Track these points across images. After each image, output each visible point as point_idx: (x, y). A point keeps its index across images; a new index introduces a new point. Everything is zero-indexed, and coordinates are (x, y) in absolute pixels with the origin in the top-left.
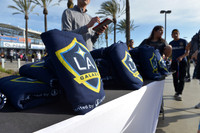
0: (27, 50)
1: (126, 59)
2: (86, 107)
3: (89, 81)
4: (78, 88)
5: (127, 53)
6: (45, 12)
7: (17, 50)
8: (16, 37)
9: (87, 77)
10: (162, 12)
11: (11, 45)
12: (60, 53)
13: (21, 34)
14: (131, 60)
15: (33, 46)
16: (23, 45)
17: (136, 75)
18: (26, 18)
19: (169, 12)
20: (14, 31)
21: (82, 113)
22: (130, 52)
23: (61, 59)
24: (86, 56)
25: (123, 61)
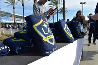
0: (15, 24)
1: (66, 28)
2: (49, 52)
3: (49, 40)
4: (45, 43)
5: (66, 25)
6: (23, 5)
7: (10, 24)
8: (9, 17)
9: (48, 38)
10: (81, 3)
11: (7, 21)
12: (35, 26)
13: (11, 16)
14: (68, 28)
15: (17, 22)
16: (12, 22)
17: (71, 36)
18: (14, 8)
19: (85, 3)
20: (8, 15)
21: (47, 55)
22: (67, 24)
23: (36, 29)
24: (47, 27)
25: (64, 29)
